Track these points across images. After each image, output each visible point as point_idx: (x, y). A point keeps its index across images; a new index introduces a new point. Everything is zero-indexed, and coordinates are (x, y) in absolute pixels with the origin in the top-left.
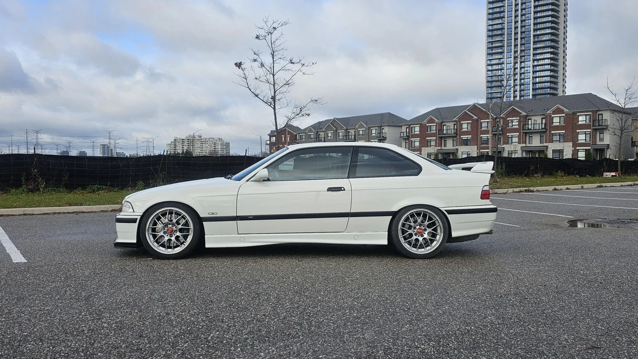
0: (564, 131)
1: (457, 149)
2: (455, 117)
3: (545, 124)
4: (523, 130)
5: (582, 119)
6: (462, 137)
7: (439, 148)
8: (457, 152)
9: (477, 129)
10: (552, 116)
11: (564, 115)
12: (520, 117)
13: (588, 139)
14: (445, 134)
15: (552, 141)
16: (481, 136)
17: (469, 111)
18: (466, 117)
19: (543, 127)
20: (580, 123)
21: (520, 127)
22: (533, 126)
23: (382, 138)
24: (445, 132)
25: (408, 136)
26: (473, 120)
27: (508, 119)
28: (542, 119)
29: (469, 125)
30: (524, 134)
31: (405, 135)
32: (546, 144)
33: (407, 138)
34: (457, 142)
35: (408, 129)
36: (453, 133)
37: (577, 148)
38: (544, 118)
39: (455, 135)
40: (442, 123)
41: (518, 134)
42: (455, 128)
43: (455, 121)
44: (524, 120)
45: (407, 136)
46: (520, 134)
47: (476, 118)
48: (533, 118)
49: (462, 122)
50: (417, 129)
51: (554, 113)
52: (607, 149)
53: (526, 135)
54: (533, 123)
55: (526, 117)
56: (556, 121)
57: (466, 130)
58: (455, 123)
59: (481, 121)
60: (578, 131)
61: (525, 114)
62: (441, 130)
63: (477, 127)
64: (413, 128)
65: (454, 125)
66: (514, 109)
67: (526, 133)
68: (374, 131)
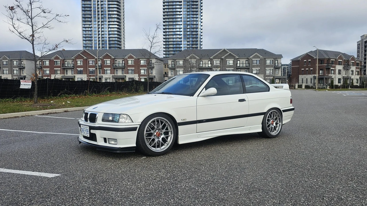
0: (134, 68)
1: (75, 76)
2: (72, 57)
3: (124, 63)
4: (113, 66)
5: (142, 62)
6: (77, 69)
7: (63, 75)
8: (75, 78)
9: (87, 64)
10: (128, 59)
11: (134, 59)
12: (111, 59)
13: (146, 73)
14: (67, 67)
15: (128, 73)
16: (89, 69)
17: (81, 54)
18: (79, 57)
19: (123, 65)
20: (141, 64)
21: (111, 65)
22: (118, 64)
23: (22, 67)
24: (66, 66)
25: (42, 67)
26: (84, 59)
27: (104, 60)
28: (123, 61)
29: (82, 62)
30: (114, 69)
31: (39, 66)
32: (125, 75)
33: (40, 68)
34: (74, 72)
35: (41, 62)
36: (71, 66)
37: (141, 77)
38: (124, 60)
39: (73, 67)
40: (64, 59)
41: (110, 68)
42: (73, 63)
43: (73, 59)
44: (113, 61)
45: (40, 67)
46: (111, 69)
47: (86, 58)
48: (118, 60)
49: (77, 60)
50: (47, 63)
51: (129, 58)
52: (155, 78)
53: (114, 70)
54: (118, 63)
55: (114, 59)
56: (130, 62)
57: (80, 65)
58: (73, 60)
59: (89, 60)
60: (140, 68)
61: (114, 58)
62: (63, 64)
63: (87, 63)
64: (45, 62)
65: (72, 61)
66: (108, 54)
67: (114, 68)
68: (15, 63)
